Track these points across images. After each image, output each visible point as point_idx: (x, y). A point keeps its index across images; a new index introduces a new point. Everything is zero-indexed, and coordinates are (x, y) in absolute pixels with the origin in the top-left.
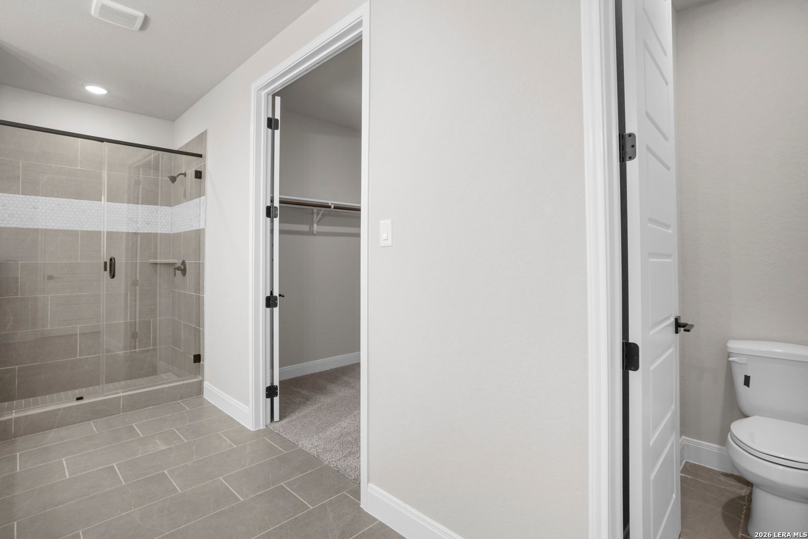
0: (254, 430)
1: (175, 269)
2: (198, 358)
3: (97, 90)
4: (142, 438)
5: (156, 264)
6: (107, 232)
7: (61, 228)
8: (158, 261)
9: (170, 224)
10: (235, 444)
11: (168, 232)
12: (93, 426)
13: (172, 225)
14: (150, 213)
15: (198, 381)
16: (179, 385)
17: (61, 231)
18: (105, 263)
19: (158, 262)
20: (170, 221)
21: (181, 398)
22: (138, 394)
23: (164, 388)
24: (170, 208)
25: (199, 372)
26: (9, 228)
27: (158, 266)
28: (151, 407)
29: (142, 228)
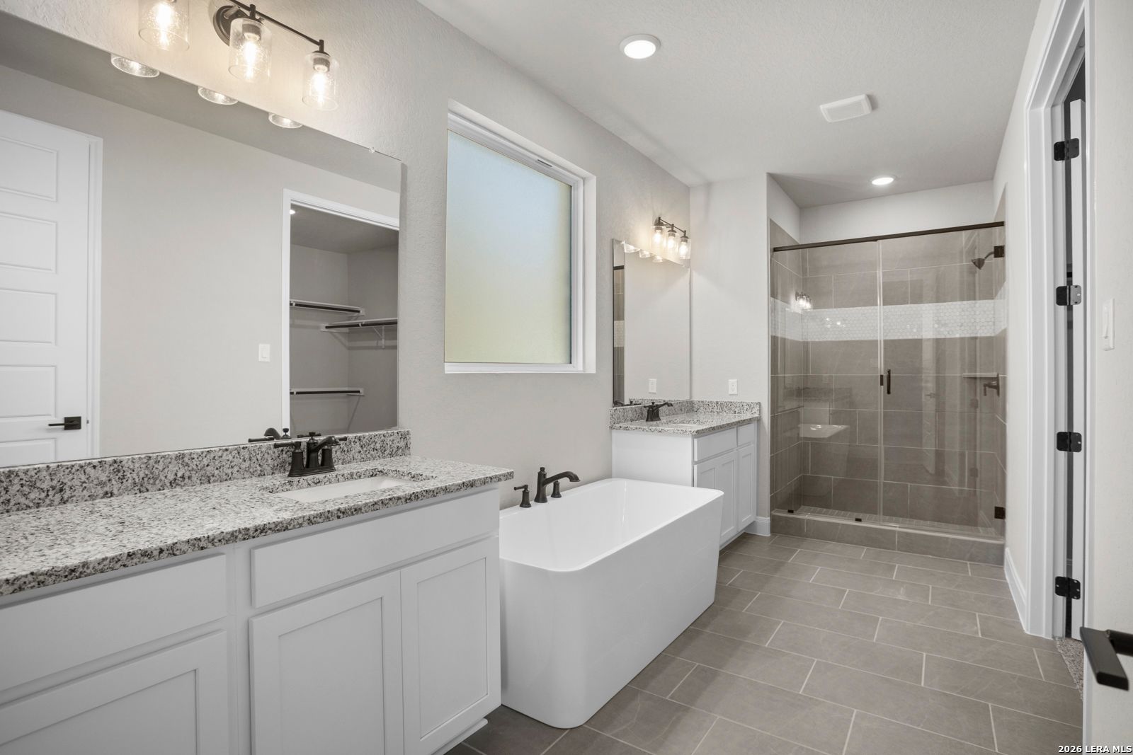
0: (1028, 633)
1: (985, 386)
2: (1000, 513)
3: (882, 182)
4: (893, 581)
5: (975, 378)
6: (885, 341)
7: (866, 339)
8: (978, 374)
9: (991, 323)
10: (982, 634)
11: (988, 335)
12: (863, 552)
13: (994, 325)
14: (963, 311)
15: (998, 545)
16: (969, 541)
17: (866, 341)
18: (882, 376)
19: (978, 377)
20: (993, 320)
21: (971, 559)
22: (915, 534)
23: (948, 538)
24: (990, 301)
25: (1002, 532)
26: (825, 342)
27: (978, 381)
28: (930, 556)
29: (952, 331)
